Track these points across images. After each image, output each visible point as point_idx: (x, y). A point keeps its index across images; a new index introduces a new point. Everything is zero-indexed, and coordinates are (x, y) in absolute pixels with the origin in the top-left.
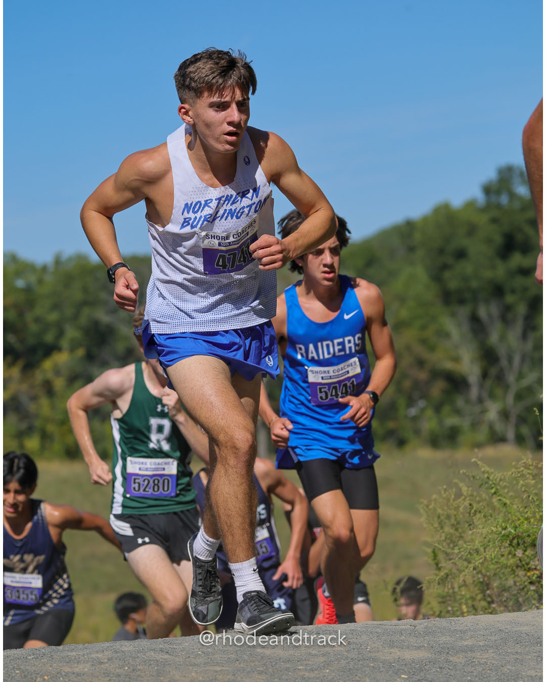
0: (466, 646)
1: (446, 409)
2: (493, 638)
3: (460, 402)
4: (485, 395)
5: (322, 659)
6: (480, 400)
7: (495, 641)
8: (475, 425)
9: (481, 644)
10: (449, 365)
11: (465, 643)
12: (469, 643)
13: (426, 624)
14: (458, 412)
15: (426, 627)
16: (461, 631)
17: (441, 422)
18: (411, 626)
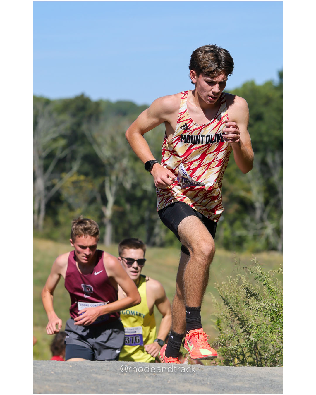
0: (236, 386)
1: (238, 223)
2: (255, 383)
3: (248, 220)
4: (265, 216)
5: (136, 385)
6: (262, 220)
7: (257, 385)
8: (256, 237)
9: (247, 386)
10: (243, 194)
11: (236, 384)
12: (238, 384)
13: (210, 369)
14: (245, 226)
15: (210, 371)
16: (233, 376)
17: (233, 233)
18: (199, 369)
